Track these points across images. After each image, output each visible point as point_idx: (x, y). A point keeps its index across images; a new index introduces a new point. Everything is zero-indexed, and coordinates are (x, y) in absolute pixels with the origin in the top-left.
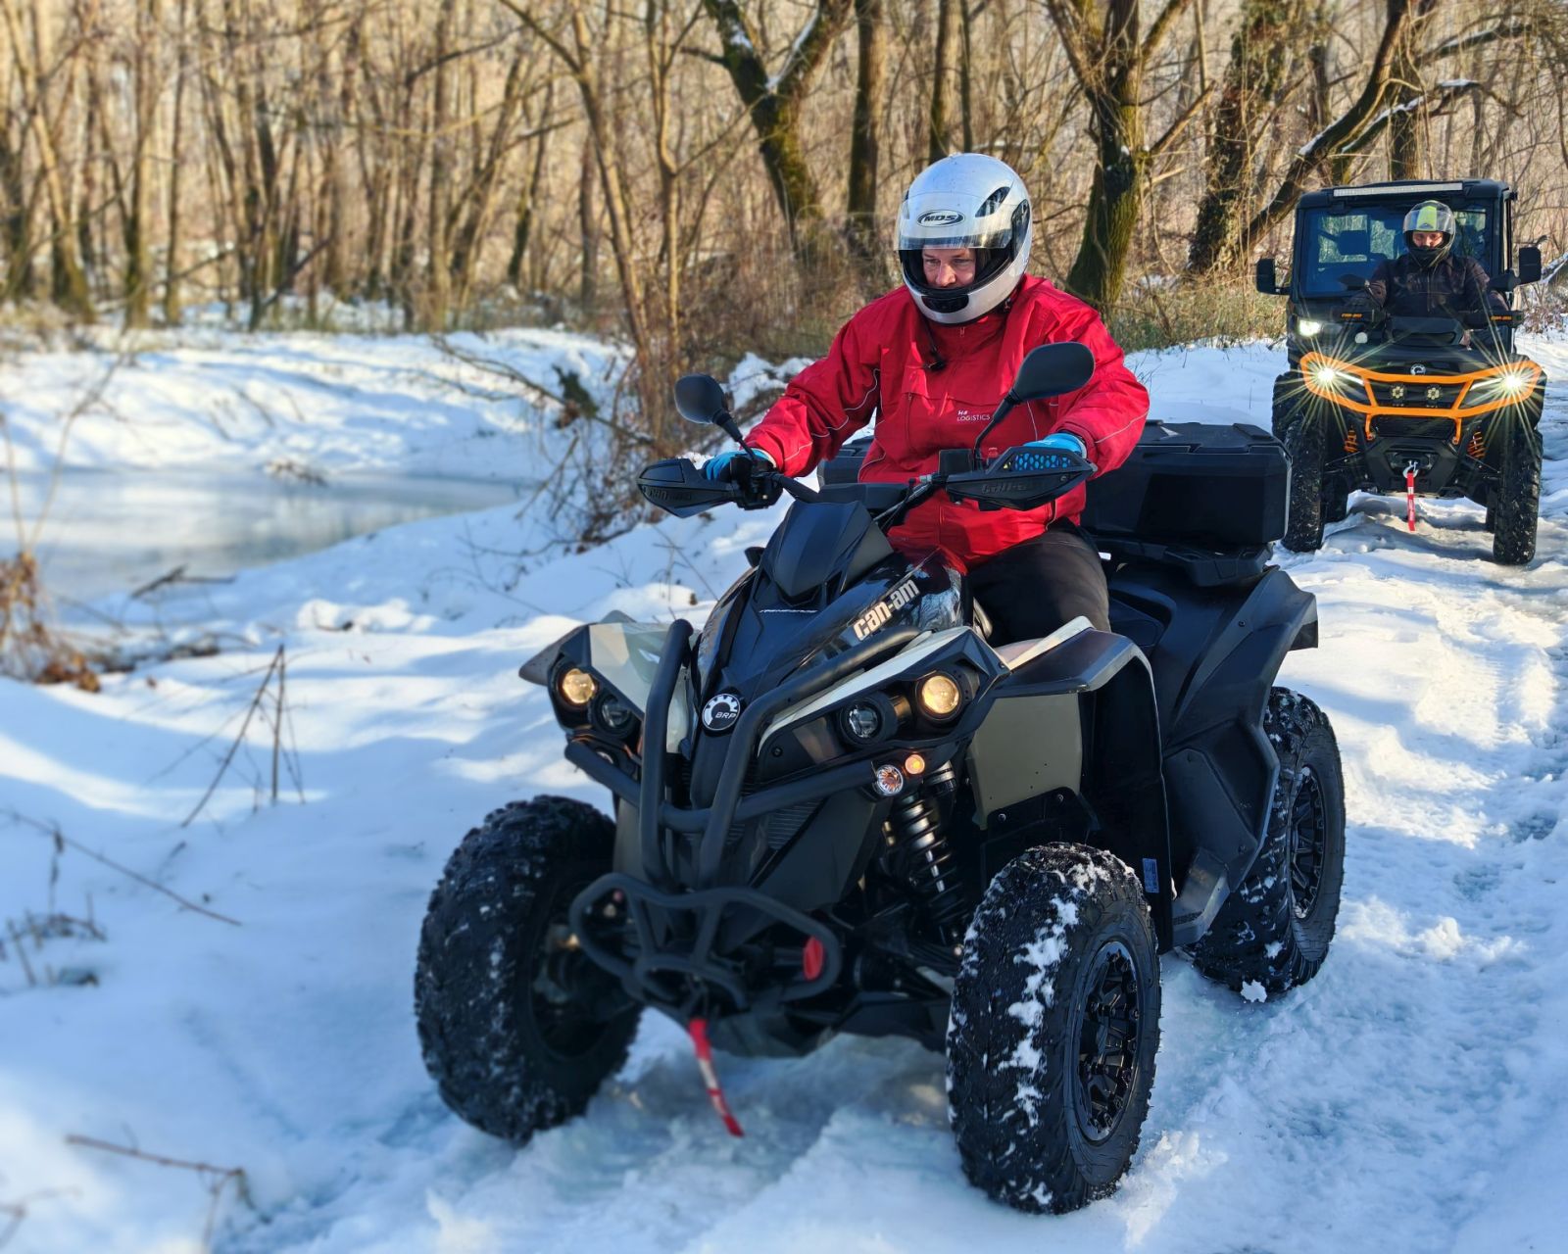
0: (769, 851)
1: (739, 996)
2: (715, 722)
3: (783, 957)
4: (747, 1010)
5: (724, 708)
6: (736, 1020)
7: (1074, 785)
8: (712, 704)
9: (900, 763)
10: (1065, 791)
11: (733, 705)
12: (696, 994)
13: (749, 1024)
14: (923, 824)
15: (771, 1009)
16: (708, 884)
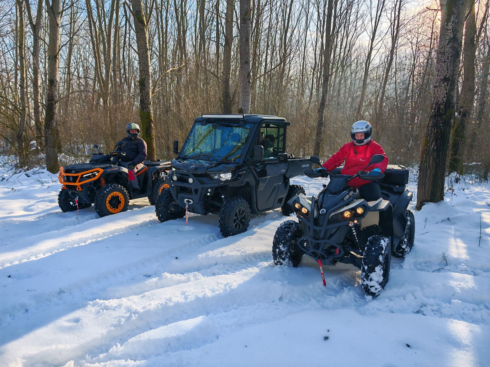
0: (331, 234)
1: (326, 257)
2: (322, 213)
3: (332, 250)
4: (327, 259)
5: (323, 211)
6: (325, 260)
7: (377, 224)
8: (321, 210)
9: (353, 221)
10: (376, 225)
11: (325, 211)
12: (319, 255)
13: (327, 261)
14: (354, 231)
15: (331, 259)
16: (322, 239)
